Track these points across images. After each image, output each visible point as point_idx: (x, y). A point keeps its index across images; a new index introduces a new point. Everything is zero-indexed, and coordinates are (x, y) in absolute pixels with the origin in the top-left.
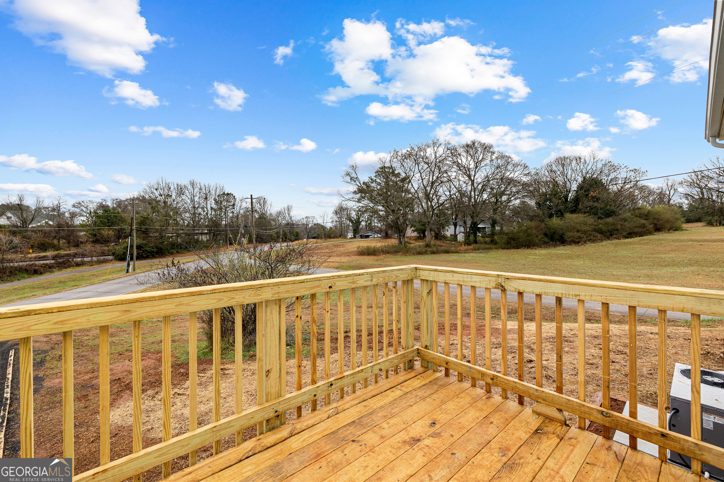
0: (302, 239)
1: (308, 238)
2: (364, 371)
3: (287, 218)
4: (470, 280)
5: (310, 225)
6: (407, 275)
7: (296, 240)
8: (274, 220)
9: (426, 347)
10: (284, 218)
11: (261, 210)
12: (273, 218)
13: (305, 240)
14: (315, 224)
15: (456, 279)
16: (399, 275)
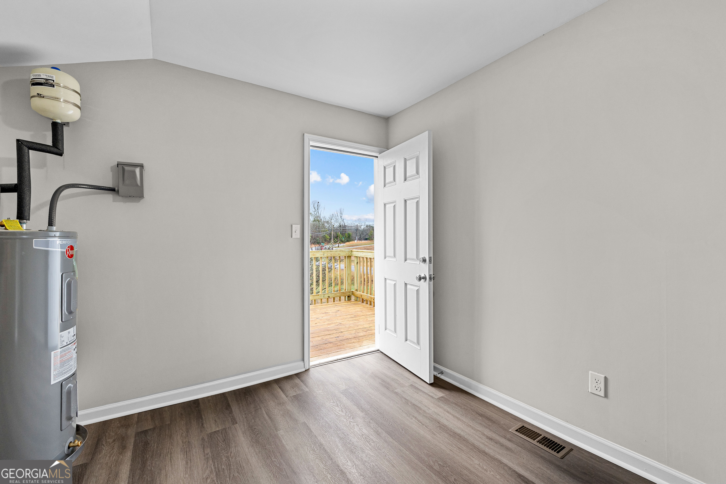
0: (354, 240)
1: (360, 239)
2: (319, 295)
3: (340, 220)
4: (367, 255)
5: (362, 227)
6: (346, 254)
7: (348, 241)
8: (327, 222)
9: (356, 290)
10: (337, 221)
11: (316, 213)
12: (327, 220)
13: (356, 241)
14: (367, 226)
15: (364, 255)
16: (341, 253)
